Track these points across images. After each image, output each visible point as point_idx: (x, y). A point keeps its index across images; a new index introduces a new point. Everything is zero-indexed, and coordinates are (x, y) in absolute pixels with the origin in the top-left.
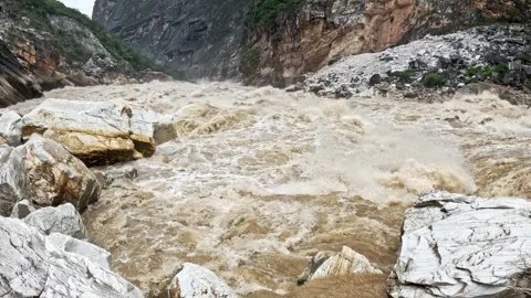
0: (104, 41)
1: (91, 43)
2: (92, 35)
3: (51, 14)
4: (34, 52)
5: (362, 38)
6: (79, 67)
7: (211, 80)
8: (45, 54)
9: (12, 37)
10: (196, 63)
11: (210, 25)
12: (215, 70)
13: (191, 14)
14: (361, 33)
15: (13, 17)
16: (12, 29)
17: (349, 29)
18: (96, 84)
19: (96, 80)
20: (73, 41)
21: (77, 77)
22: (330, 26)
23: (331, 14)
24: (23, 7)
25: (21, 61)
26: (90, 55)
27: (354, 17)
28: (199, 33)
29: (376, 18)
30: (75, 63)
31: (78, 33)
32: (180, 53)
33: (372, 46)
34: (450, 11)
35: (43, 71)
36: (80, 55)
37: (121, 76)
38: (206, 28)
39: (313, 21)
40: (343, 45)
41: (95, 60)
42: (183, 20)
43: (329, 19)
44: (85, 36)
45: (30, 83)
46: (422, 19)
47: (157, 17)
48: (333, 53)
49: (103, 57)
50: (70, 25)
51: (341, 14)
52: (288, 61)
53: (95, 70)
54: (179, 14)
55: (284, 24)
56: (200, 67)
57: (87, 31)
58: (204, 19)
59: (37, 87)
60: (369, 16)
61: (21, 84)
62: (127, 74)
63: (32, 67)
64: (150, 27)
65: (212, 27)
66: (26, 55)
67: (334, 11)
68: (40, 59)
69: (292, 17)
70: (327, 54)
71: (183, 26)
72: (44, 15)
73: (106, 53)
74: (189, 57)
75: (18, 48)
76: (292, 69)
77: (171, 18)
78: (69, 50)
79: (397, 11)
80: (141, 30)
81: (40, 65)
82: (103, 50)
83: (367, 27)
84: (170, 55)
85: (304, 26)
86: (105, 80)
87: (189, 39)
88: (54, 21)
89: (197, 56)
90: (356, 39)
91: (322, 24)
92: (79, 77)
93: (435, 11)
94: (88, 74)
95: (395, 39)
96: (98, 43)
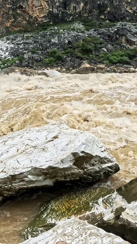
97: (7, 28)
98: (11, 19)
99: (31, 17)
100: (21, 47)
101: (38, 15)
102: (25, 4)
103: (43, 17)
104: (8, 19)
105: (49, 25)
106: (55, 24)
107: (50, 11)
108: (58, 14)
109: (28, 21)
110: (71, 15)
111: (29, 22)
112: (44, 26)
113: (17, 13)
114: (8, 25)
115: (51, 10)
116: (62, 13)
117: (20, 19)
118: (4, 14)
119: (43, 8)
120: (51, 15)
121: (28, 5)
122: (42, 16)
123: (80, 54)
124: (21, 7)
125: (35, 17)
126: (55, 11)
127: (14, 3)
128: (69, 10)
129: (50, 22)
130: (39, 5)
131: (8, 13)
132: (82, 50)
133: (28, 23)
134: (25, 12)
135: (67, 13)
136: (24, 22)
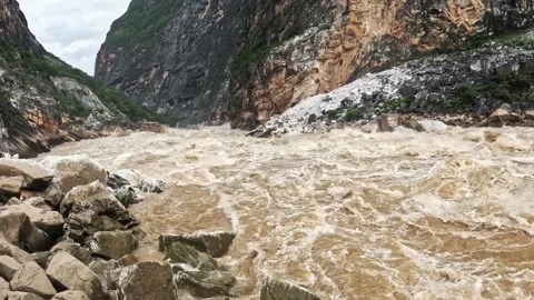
0: (101, 97)
1: (91, 100)
2: (91, 93)
3: (54, 76)
4: (41, 116)
5: (317, 81)
6: (81, 123)
7: (210, 124)
8: (50, 116)
9: (23, 105)
10: (196, 109)
11: (207, 72)
12: (214, 115)
13: (189, 61)
14: (316, 76)
15: (22, 87)
16: (23, 98)
17: (306, 74)
18: (96, 137)
19: (97, 134)
20: (75, 99)
21: (78, 131)
22: (291, 73)
23: (290, 62)
24: (29, 72)
25: (31, 123)
26: (90, 111)
27: (309, 63)
28: (197, 80)
29: (327, 62)
30: (77, 119)
31: (78, 91)
32: (180, 101)
33: (327, 87)
34: (388, 50)
35: (49, 130)
36: (82, 111)
37: (118, 128)
38: (203, 74)
39: (277, 69)
40: (303, 88)
41: (95, 115)
42: (181, 69)
43: (290, 67)
44: (85, 94)
45: (39, 141)
46: (365, 59)
47: (156, 66)
48: (296, 96)
49: (101, 111)
50: (72, 85)
51: (299, 61)
52: (261, 106)
53: (94, 124)
54: (177, 63)
55: (255, 74)
56: (201, 113)
57: (87, 89)
58: (201, 66)
59: (45, 144)
60: (323, 61)
61: (32, 143)
62: (124, 126)
63: (40, 127)
64: (151, 76)
65: (209, 73)
66: (35, 118)
67: (293, 59)
68: (46, 121)
69: (260, 66)
70: (291, 97)
71: (182, 74)
72: (48, 77)
73: (105, 108)
74: (189, 102)
75: (28, 113)
76: (265, 112)
77: (170, 67)
78: (72, 108)
79: (344, 55)
80: (142, 80)
81: (46, 125)
82: (101, 105)
83: (321, 71)
84: (171, 103)
85: (270, 73)
86: (104, 132)
87: (188, 86)
88: (57, 82)
89: (196, 102)
90: (313, 82)
91: (284, 71)
92: (81, 131)
93: (375, 51)
94: (89, 128)
95: (345, 79)
96: (97, 99)
97: (414, 46)
98: (419, 32)
99: (455, 26)
100: (422, 79)
101: (468, 21)
102: (442, 5)
103: (476, 24)
104: (414, 33)
105: (487, 38)
106: (498, 34)
107: (487, 13)
108: (501, 16)
109: (448, 33)
110: (523, 16)
111: (450, 35)
112: (476, 41)
113: (430, 22)
114: (416, 41)
115: (489, 10)
116: (509, 13)
117: (435, 30)
118: (407, 26)
119: (474, 9)
120: (489, 20)
121: (447, 6)
122: (474, 21)
123: (506, 92)
124: (435, 12)
125: (462, 26)
126: (497, 11)
127: (423, 7)
128: (520, 7)
129: (488, 31)
130: (467, 3)
131: (413, 24)
132: (510, 83)
133: (449, 37)
134: (443, 18)
135: (517, 14)
136: (442, 36)
